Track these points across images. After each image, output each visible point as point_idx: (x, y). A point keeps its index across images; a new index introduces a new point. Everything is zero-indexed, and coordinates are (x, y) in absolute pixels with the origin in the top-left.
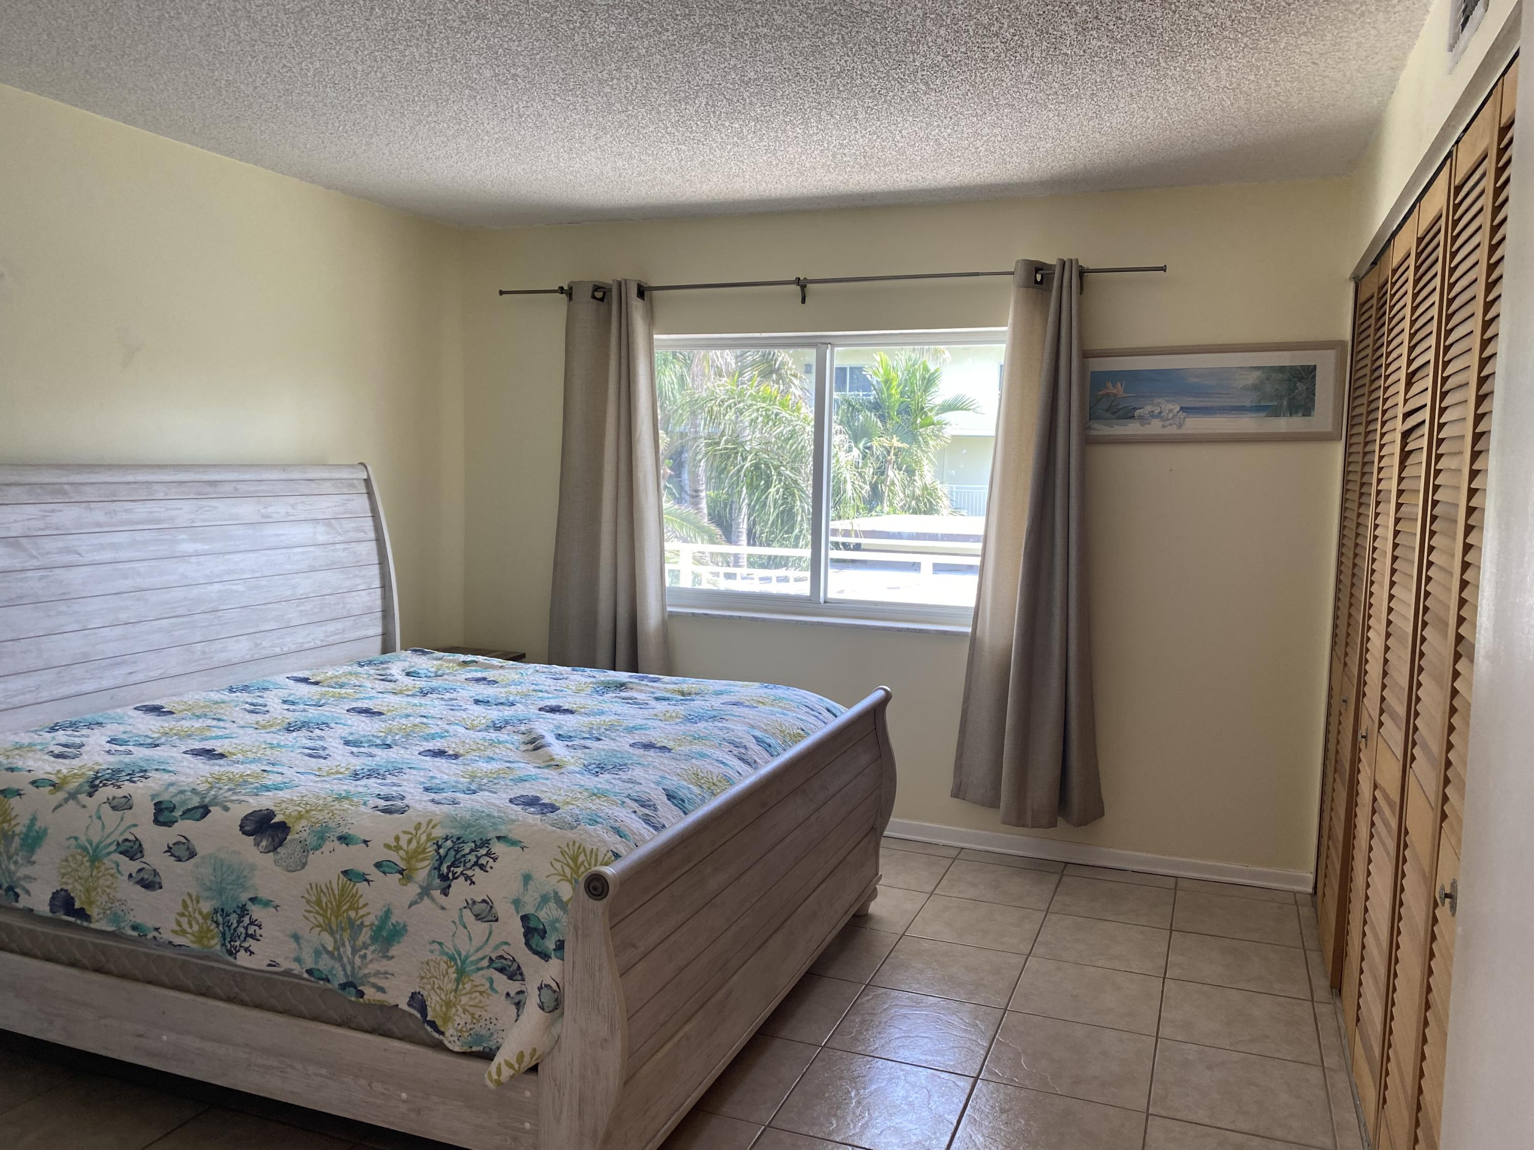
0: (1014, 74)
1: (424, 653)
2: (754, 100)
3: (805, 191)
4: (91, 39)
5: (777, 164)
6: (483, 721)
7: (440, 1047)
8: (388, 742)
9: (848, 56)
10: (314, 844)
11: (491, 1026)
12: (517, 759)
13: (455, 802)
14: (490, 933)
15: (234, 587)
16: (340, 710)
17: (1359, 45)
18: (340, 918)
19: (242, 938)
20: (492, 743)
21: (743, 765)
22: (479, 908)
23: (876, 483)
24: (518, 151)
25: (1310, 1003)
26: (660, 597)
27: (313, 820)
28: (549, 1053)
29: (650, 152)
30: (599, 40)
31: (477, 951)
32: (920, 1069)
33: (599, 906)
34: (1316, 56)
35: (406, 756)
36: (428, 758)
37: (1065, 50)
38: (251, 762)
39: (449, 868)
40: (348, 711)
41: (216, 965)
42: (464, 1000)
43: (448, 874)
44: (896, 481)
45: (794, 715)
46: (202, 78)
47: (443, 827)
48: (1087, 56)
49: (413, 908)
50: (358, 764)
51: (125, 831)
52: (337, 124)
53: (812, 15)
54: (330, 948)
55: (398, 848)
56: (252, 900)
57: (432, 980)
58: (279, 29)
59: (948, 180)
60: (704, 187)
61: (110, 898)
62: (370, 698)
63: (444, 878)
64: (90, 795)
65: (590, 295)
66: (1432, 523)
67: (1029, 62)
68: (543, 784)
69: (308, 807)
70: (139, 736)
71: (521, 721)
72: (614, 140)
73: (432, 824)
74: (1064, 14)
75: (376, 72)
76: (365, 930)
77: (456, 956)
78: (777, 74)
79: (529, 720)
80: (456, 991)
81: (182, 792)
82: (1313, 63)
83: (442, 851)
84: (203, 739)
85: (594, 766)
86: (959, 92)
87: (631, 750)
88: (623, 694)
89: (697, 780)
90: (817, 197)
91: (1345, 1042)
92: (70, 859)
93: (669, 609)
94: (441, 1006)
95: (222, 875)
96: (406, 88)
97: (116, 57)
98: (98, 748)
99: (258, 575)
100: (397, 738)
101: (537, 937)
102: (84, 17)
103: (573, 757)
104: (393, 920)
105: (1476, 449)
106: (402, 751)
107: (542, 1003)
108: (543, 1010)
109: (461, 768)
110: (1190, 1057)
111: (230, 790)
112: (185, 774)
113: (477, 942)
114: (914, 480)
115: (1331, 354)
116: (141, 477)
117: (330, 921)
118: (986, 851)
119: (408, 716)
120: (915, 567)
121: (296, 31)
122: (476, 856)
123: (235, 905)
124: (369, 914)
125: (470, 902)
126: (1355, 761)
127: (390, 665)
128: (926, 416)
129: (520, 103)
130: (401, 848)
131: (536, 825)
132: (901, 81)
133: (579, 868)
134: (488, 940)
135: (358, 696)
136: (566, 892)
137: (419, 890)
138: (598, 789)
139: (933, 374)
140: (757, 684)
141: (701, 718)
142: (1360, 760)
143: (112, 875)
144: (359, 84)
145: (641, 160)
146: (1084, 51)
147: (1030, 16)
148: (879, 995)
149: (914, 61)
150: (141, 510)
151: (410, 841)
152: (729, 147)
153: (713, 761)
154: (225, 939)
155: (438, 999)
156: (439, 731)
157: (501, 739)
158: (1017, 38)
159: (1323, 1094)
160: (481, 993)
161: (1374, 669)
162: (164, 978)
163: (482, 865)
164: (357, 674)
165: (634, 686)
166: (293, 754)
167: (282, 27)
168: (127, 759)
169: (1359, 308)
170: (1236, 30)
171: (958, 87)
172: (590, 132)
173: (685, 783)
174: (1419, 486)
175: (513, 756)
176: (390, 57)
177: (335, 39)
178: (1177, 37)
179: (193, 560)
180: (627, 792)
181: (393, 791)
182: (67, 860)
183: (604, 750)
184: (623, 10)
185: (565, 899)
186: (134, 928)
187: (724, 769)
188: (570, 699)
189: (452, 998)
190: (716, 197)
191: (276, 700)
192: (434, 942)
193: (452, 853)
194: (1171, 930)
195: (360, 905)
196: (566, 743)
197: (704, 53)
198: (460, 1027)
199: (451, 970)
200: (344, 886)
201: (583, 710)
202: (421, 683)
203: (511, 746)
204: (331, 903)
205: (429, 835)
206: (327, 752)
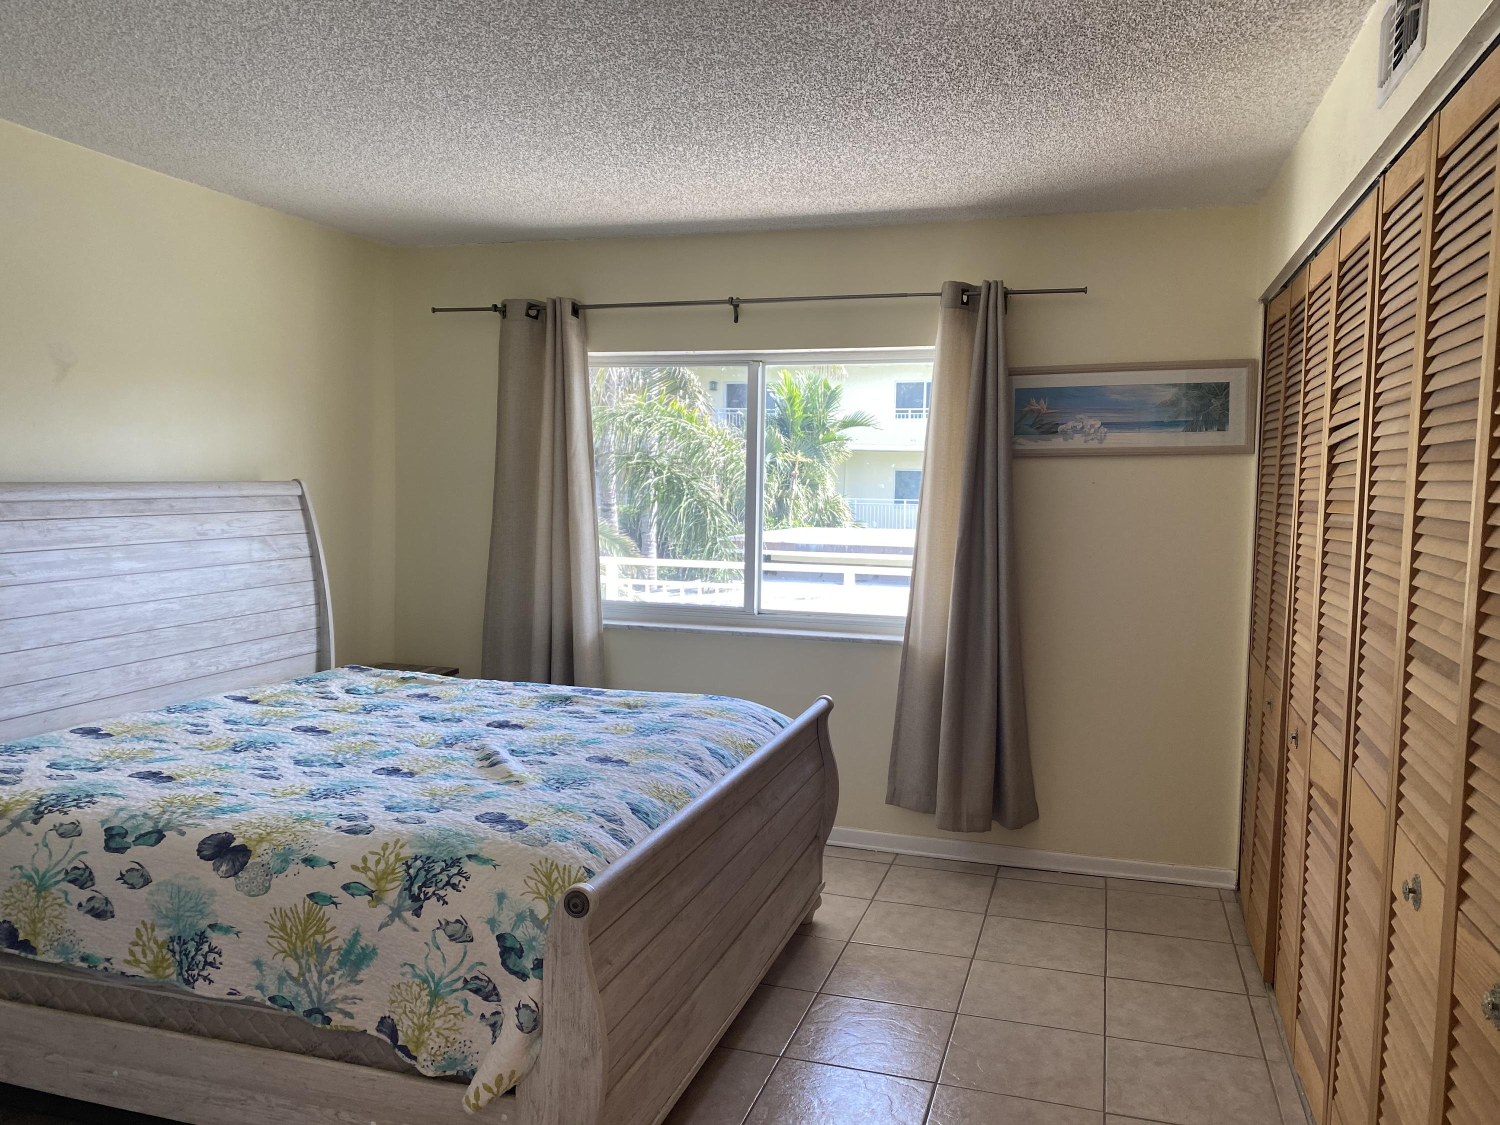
0: (955, 102)
1: (362, 670)
2: (701, 124)
3: (739, 213)
4: (36, 53)
5: (715, 187)
6: (433, 738)
7: (412, 1072)
8: (339, 761)
9: (798, 83)
10: (277, 867)
11: (465, 1049)
12: (474, 776)
13: (420, 821)
14: (465, 953)
15: (169, 606)
16: (284, 730)
17: (1281, 81)
18: (306, 943)
19: (201, 967)
20: (446, 760)
21: (699, 777)
22: (451, 929)
23: (781, 498)
24: (460, 171)
25: (1246, 997)
26: (595, 611)
27: (274, 842)
28: (527, 1075)
29: (592, 174)
30: (556, 63)
31: (452, 972)
32: (879, 1076)
33: (579, 924)
34: (1240, 90)
35: (360, 775)
36: (383, 777)
37: (1006, 81)
38: (202, 784)
39: (420, 888)
40: (293, 730)
41: (171, 995)
42: (438, 1023)
43: (419, 894)
44: (800, 494)
45: (743, 725)
46: (147, 94)
47: (411, 847)
48: (1026, 87)
49: (384, 930)
50: (312, 783)
51: (73, 859)
52: (280, 142)
53: (768, 43)
54: (295, 975)
55: (366, 869)
56: (210, 926)
57: (403, 1004)
58: (233, 46)
59: (879, 204)
60: (640, 209)
61: (57, 929)
62: (314, 717)
63: (415, 898)
64: (35, 822)
65: (524, 312)
66: (1368, 532)
67: (971, 91)
68: (507, 801)
69: (268, 830)
70: (80, 760)
71: (472, 737)
72: (558, 161)
73: (400, 844)
74: (1009, 47)
75: (327, 91)
76: (333, 954)
77: (430, 979)
78: (727, 99)
79: (480, 736)
80: (429, 1014)
81: (133, 817)
82: (1237, 97)
83: (412, 871)
84: (147, 762)
85: (553, 781)
86: (900, 119)
87: (588, 764)
88: (569, 708)
89: (659, 793)
90: (750, 220)
91: (1283, 1034)
92: (14, 890)
93: (604, 622)
94: (413, 1031)
95: (179, 902)
96: (355, 107)
97: (60, 72)
98: (38, 774)
99: (194, 593)
100: (348, 756)
101: (513, 956)
102: (32, 31)
103: (530, 773)
104: (362, 943)
105: (1421, 461)
106: (355, 770)
107: (521, 1024)
108: (522, 1030)
109: (419, 786)
110: (1139, 1055)
111: (184, 813)
112: (133, 798)
113: (451, 964)
114: (818, 494)
115: (1244, 372)
116: (75, 495)
117: (295, 945)
118: (922, 856)
119: (355, 734)
120: (838, 579)
121: (250, 50)
122: (448, 875)
123: (193, 933)
124: (336, 937)
125: (443, 923)
126: (1284, 759)
127: (328, 683)
128: (828, 431)
129: (469, 124)
130: (370, 869)
131: (506, 843)
132: (846, 109)
133: (553, 886)
134: (462, 961)
135: (300, 714)
136: (542, 909)
137: (390, 912)
138: (563, 805)
139: (834, 391)
140: (701, 696)
141: (652, 731)
142: (1288, 760)
143: (60, 905)
144: (308, 103)
145: (582, 182)
146: (1024, 82)
147: (977, 47)
148: (830, 1004)
149: (861, 88)
150: (74, 529)
151: (378, 862)
152: (670, 170)
153: (672, 774)
154: (181, 968)
155: (411, 1024)
156: (390, 749)
157: (455, 756)
158: (961, 68)
159: (1268, 1086)
160: (455, 1015)
161: (1303, 675)
162: (115, 1011)
163: (455, 884)
164: (295, 692)
165: (580, 700)
166: (244, 775)
167: (237, 45)
168: (71, 784)
169: (1269, 328)
170: (1168, 65)
171: (900, 115)
172: (534, 154)
173: (646, 796)
174: (1354, 497)
175: (469, 772)
176: (342, 76)
177: (290, 57)
178: (1113, 71)
179: (128, 578)
180: (592, 807)
181: (355, 812)
182: (10, 891)
183: (561, 765)
184: (583, 35)
185: (541, 917)
186: (83, 959)
187: (682, 782)
188: (516, 714)
189: (425, 1021)
190: (652, 219)
191: (218, 721)
192: (405, 964)
193: (423, 873)
194: (1106, 930)
195: (327, 929)
196: (522, 759)
197: (658, 77)
198: (433, 1051)
199: (424, 993)
200: (310, 910)
201: (532, 725)
202: (362, 701)
203: (466, 763)
204: (296, 927)
205: (398, 855)
206: (278, 772)
